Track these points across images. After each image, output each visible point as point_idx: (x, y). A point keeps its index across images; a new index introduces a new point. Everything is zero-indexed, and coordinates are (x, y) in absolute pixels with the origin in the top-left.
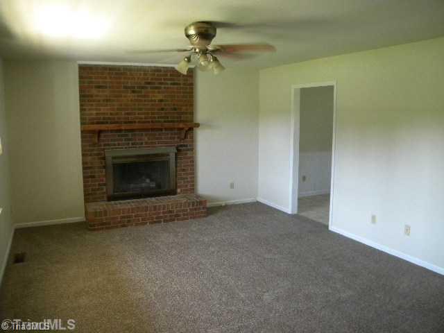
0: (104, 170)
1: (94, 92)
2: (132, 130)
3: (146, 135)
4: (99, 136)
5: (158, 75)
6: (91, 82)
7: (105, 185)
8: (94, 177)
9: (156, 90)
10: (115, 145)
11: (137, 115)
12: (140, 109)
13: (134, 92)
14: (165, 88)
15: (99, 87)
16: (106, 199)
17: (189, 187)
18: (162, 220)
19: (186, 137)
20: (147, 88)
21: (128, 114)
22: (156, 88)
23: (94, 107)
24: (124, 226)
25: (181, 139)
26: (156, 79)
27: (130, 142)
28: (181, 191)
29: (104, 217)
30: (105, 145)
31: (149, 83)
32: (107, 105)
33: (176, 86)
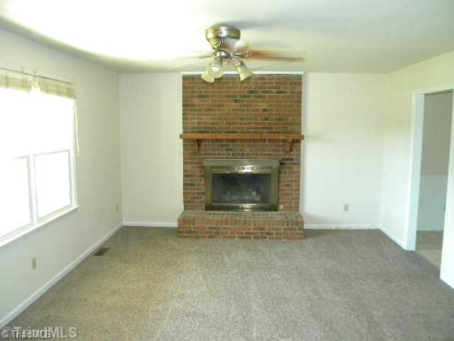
0: (203, 179)
1: (196, 101)
2: (233, 141)
3: (248, 146)
4: (199, 146)
5: (261, 83)
6: (194, 92)
7: (203, 193)
8: (193, 185)
9: (260, 100)
10: (215, 154)
11: (238, 126)
12: (243, 119)
13: (236, 101)
14: (269, 97)
15: (202, 97)
16: (204, 207)
17: (293, 205)
18: (252, 236)
19: (291, 150)
20: (249, 97)
21: (229, 124)
22: (260, 97)
23: (196, 116)
24: (211, 237)
25: (287, 152)
26: (260, 88)
27: (231, 152)
28: (284, 207)
29: (192, 226)
30: (205, 154)
31: (253, 92)
32: (208, 115)
33: (281, 95)
